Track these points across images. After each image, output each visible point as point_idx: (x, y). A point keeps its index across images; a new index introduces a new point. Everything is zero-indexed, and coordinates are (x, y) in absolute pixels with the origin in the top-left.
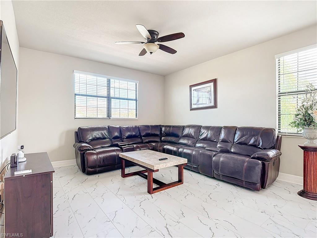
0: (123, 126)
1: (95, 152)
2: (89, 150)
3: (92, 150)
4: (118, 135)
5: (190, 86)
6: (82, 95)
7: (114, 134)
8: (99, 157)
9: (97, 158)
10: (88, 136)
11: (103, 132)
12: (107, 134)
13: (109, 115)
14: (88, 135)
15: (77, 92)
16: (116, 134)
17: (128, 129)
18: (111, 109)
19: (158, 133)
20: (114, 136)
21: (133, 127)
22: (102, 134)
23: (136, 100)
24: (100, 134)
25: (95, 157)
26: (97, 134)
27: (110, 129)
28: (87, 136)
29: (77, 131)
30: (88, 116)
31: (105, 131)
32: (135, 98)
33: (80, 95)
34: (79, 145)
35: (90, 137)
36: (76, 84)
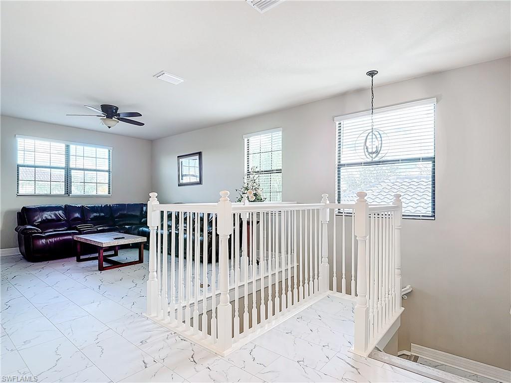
0: (88, 206)
1: (44, 235)
2: (35, 233)
3: (41, 233)
4: (79, 216)
5: (178, 157)
6: (28, 166)
7: (73, 215)
8: (50, 241)
9: (46, 242)
10: (36, 218)
11: (57, 212)
12: (62, 214)
13: (68, 191)
14: (37, 216)
15: (20, 162)
16: (77, 215)
17: (94, 209)
18: (71, 183)
19: (138, 214)
20: (72, 218)
21: (102, 206)
22: (55, 215)
23: (109, 171)
24: (53, 216)
25: (44, 241)
26: (47, 215)
27: (68, 209)
28: (34, 217)
29: (20, 211)
30: (37, 192)
31: (60, 212)
32: (107, 169)
33: (25, 166)
34: (22, 227)
35: (38, 219)
36: (19, 152)
